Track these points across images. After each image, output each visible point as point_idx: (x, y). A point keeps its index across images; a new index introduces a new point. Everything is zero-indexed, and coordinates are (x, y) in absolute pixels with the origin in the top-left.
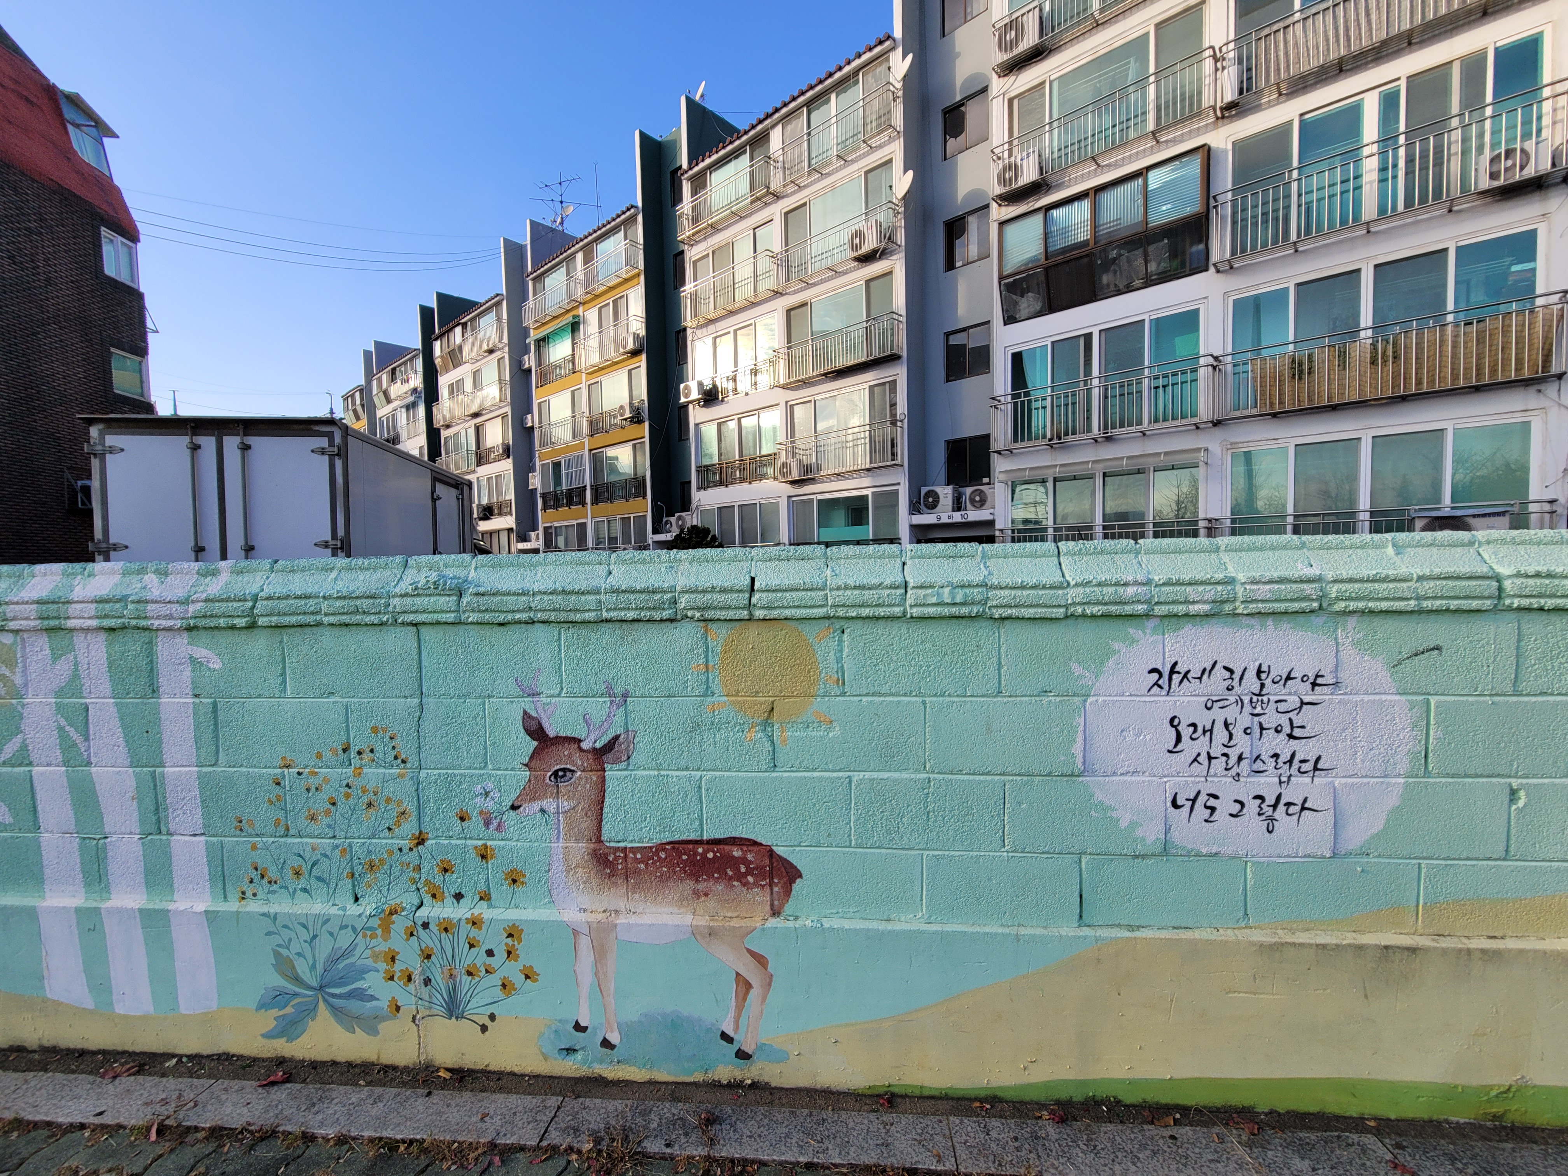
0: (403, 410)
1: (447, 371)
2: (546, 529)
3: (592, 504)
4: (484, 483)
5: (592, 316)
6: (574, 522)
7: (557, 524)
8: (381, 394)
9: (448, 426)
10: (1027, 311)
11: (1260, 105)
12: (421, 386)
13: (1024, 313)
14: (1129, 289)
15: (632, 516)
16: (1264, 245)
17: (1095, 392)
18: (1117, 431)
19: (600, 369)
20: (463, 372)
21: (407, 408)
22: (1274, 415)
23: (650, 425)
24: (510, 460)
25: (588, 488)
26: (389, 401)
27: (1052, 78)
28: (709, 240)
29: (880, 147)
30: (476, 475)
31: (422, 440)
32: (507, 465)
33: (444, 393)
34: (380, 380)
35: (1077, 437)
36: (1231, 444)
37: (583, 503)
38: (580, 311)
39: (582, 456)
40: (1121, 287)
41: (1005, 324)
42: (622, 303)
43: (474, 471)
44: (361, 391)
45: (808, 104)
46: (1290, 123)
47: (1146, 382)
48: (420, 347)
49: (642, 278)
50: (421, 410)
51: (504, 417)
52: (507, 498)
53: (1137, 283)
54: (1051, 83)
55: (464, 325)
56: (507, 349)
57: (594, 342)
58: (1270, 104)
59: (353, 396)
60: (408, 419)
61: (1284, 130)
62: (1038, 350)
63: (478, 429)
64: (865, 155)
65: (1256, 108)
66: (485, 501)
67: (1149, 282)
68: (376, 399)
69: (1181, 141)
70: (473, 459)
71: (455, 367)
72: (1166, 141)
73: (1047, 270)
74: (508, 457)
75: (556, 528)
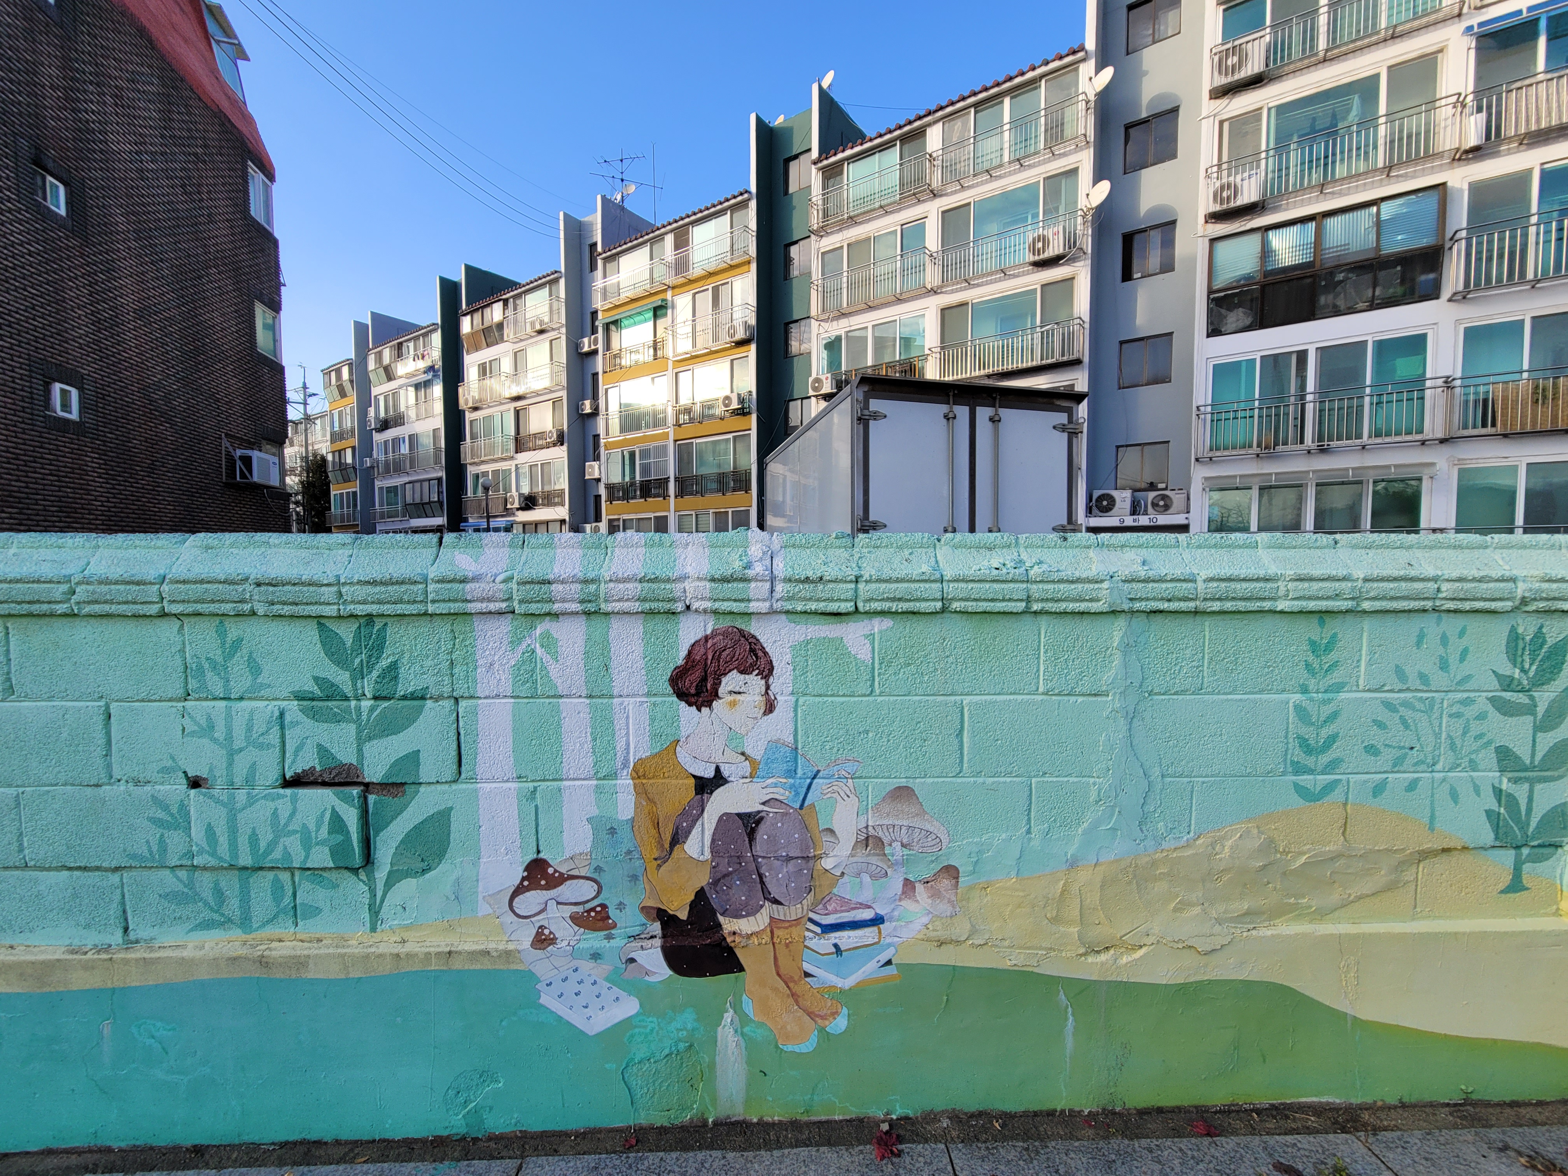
0: (412, 390)
1: (477, 348)
2: (610, 521)
3: (676, 497)
4: (525, 470)
5: (683, 303)
6: (652, 515)
7: (626, 517)
8: (381, 370)
9: (476, 409)
10: (1234, 325)
11: (1499, 152)
12: (439, 365)
13: (1231, 327)
14: (1351, 310)
15: (730, 510)
16: (1499, 280)
17: (1309, 407)
18: (1334, 444)
19: (694, 359)
20: (501, 352)
21: (417, 387)
22: (1505, 436)
23: (758, 417)
24: (565, 448)
25: (672, 480)
26: (390, 377)
27: (1270, 105)
28: (845, 232)
29: (1064, 155)
30: (516, 462)
31: (437, 421)
32: (560, 454)
33: (471, 372)
34: (379, 355)
35: (1290, 447)
36: (1459, 460)
37: (665, 496)
38: (669, 295)
39: (665, 447)
40: (1342, 307)
41: (1208, 336)
42: (724, 291)
43: (512, 458)
44: (350, 365)
45: (976, 105)
46: (1530, 171)
47: (1367, 400)
48: (439, 322)
49: (754, 266)
50: (437, 390)
51: (555, 402)
52: (557, 487)
53: (1361, 305)
54: (1269, 109)
55: (506, 302)
56: (564, 330)
57: (684, 329)
58: (1509, 152)
59: (338, 372)
60: (417, 400)
61: (1523, 177)
62: (1244, 364)
63: (517, 413)
64: (1045, 162)
65: (1495, 154)
66: (526, 490)
67: (1373, 306)
68: (372, 376)
69: (1413, 177)
70: (512, 446)
71: (488, 346)
72: (1397, 176)
73: (1264, 287)
74: (562, 444)
75: (624, 521)
